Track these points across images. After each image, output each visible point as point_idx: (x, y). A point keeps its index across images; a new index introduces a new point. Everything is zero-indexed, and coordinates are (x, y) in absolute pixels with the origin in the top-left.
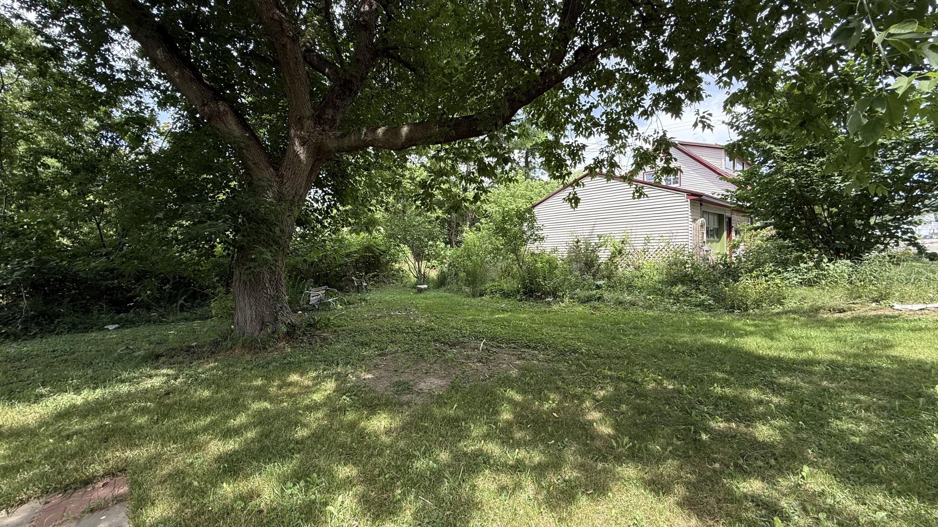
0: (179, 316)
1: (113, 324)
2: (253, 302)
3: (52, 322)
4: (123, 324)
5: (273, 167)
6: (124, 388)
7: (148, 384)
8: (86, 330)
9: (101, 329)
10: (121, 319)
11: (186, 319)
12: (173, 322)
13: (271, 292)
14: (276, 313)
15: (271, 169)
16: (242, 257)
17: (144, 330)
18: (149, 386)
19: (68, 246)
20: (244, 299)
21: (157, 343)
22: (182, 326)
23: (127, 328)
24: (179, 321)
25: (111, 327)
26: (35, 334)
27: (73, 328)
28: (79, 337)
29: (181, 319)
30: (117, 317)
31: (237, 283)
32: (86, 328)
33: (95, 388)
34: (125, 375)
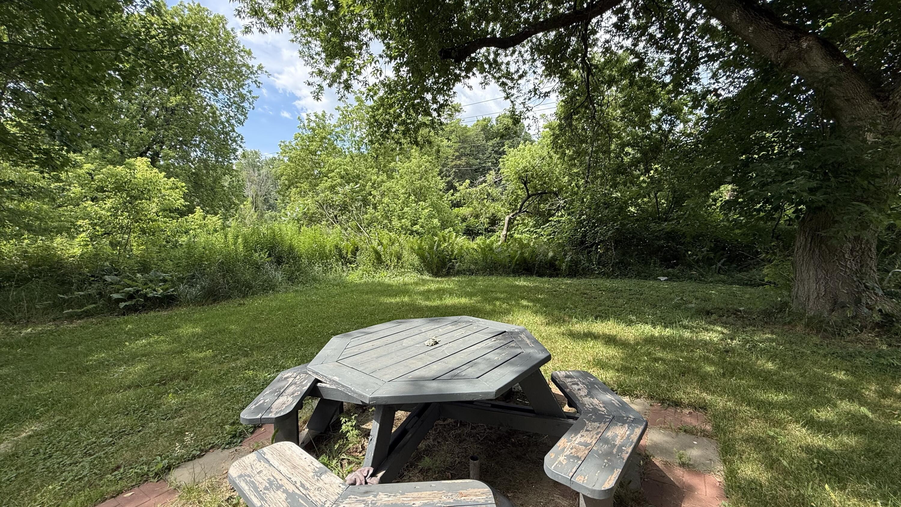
0: (717, 277)
1: (664, 276)
2: (821, 274)
3: (626, 268)
4: (671, 278)
5: (878, 98)
6: (687, 334)
7: (706, 336)
8: (646, 278)
9: (656, 279)
10: (669, 273)
11: (724, 282)
12: (711, 282)
13: (852, 265)
14: (858, 292)
15: (875, 101)
16: (811, 220)
17: (689, 286)
18: (708, 338)
19: (634, 213)
20: (808, 271)
21: (702, 300)
22: (721, 287)
23: (674, 281)
24: (718, 282)
25: (663, 279)
26: (618, 275)
27: (638, 275)
28: (642, 282)
29: (719, 281)
30: (665, 271)
31: (801, 251)
32: (646, 276)
33: (666, 327)
34: (685, 322)
